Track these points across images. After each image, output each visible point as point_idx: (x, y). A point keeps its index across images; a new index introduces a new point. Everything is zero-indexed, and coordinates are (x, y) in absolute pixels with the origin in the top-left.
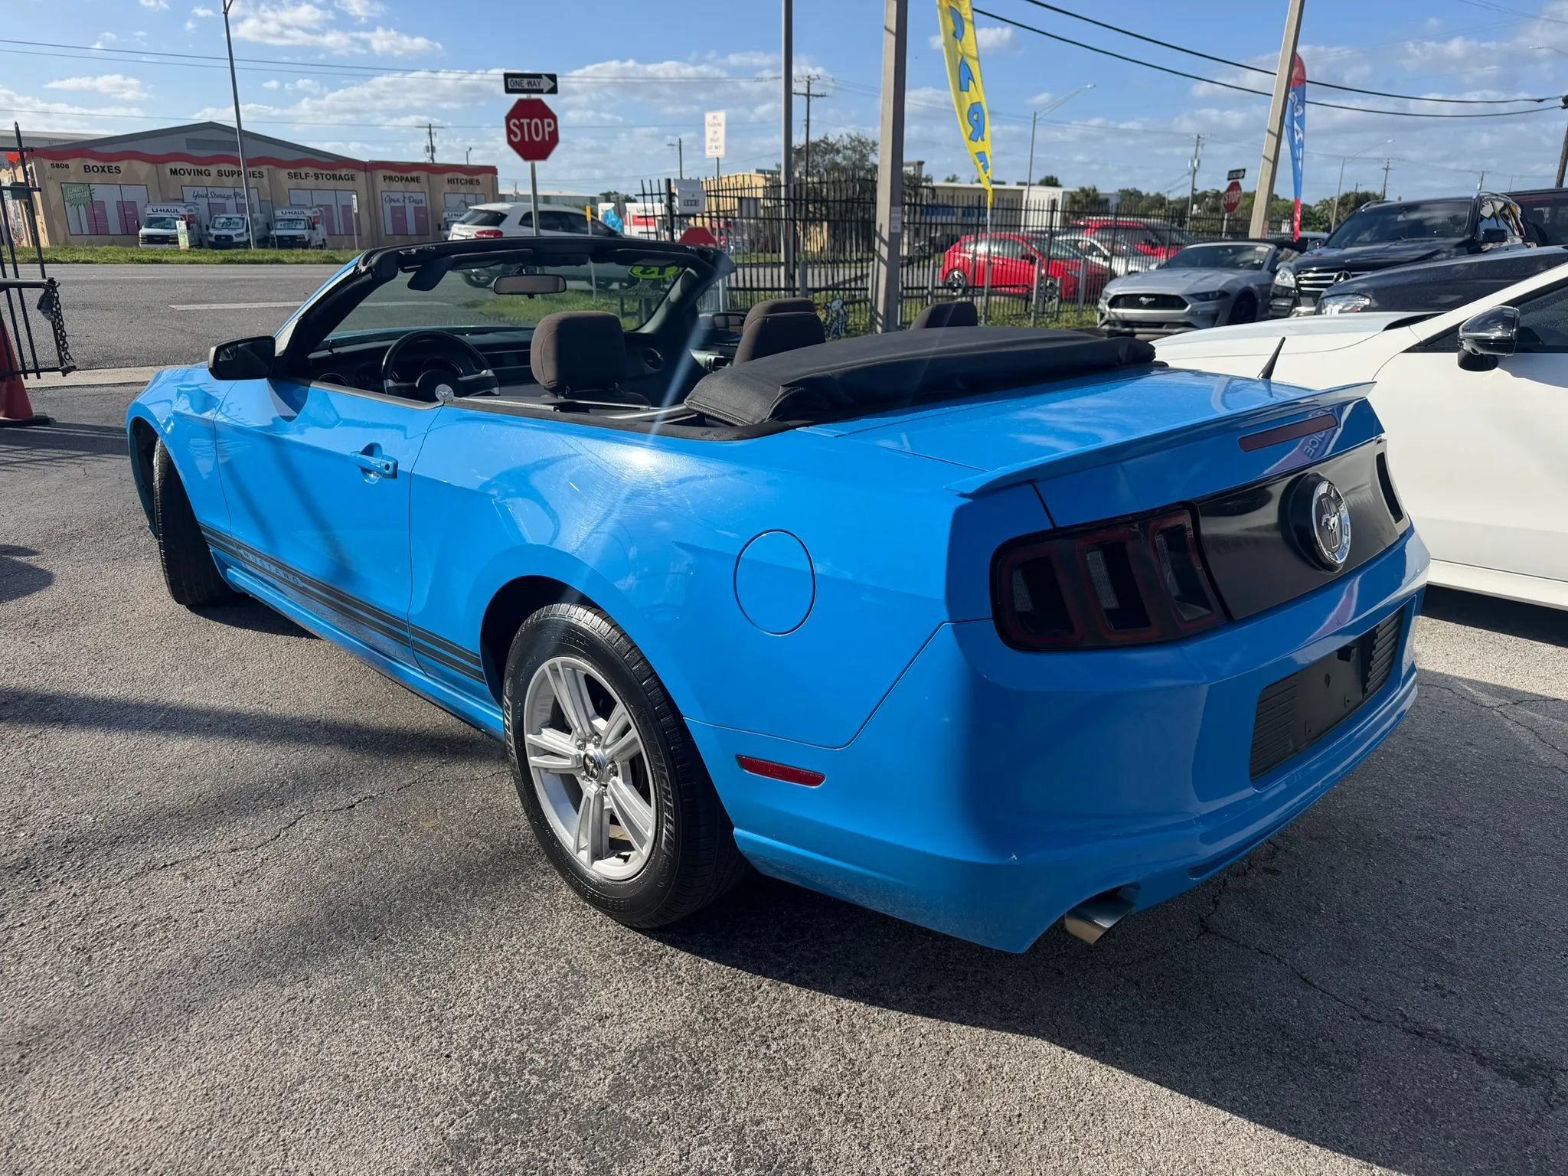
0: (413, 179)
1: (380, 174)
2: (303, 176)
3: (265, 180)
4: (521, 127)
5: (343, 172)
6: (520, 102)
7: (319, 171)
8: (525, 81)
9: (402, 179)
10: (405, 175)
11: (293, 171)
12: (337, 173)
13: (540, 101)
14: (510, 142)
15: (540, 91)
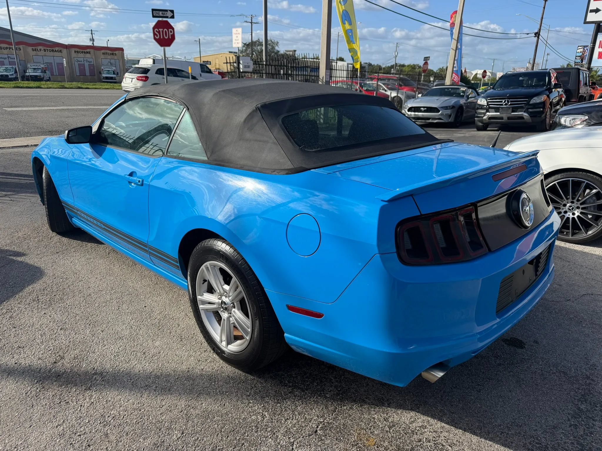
0: (87, 52)
1: (73, 50)
2: (39, 50)
3: (22, 51)
4: (159, 32)
5: (57, 49)
6: (159, 21)
7: (46, 48)
8: (161, 13)
9: (82, 52)
10: (84, 51)
11: (34, 48)
12: (54, 49)
13: (167, 22)
14: (155, 39)
15: (167, 17)
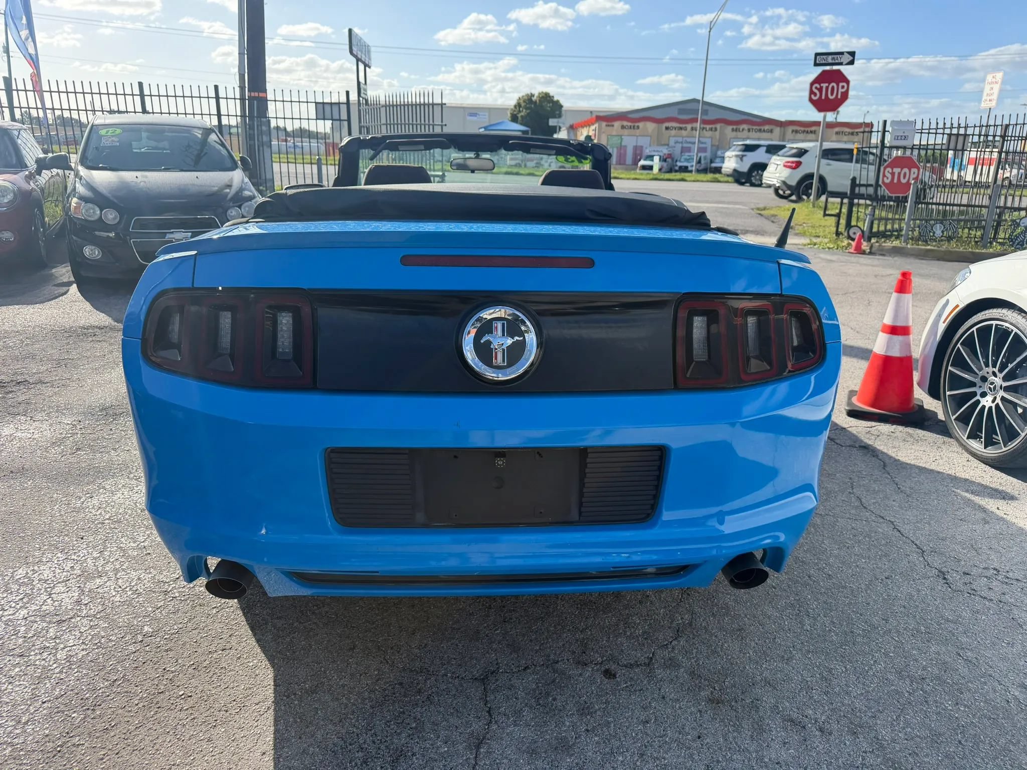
0: (811, 132)
1: (790, 129)
2: (741, 130)
3: (717, 133)
4: (820, 90)
5: (766, 127)
7: (750, 127)
8: (830, 57)
9: (804, 132)
10: (806, 129)
11: (735, 127)
12: (762, 128)
14: (811, 100)
15: (841, 64)
